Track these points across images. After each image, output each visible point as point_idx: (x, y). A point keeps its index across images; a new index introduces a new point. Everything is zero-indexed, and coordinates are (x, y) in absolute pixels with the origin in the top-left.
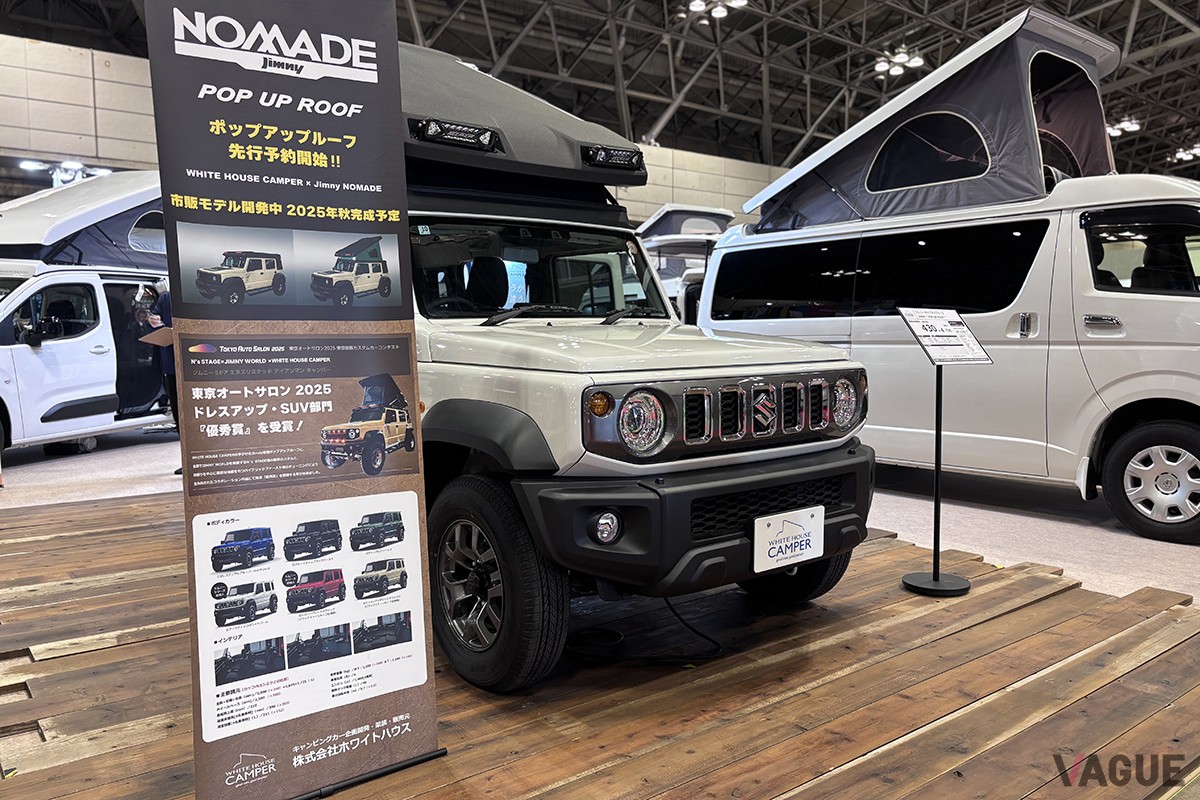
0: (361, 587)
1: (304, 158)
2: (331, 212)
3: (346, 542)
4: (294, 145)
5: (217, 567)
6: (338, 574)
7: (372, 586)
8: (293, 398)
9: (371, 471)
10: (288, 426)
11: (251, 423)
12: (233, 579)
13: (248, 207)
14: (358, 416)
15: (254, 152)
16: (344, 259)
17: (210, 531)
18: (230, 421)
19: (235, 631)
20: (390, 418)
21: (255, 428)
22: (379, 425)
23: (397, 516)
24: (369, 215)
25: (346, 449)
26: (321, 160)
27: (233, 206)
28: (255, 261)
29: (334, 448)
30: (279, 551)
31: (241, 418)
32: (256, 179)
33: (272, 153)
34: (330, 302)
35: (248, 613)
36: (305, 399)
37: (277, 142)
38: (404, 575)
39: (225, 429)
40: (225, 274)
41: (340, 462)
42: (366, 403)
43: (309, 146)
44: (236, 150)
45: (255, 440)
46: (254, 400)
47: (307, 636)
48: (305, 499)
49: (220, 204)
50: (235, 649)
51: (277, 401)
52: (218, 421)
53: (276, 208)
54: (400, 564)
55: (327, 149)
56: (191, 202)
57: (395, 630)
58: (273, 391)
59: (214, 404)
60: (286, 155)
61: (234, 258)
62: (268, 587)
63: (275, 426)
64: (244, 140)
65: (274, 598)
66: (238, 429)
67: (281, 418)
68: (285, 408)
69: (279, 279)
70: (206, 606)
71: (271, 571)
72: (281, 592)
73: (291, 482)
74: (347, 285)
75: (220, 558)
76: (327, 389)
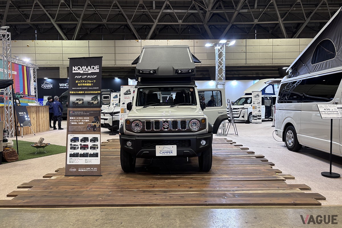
0: (91, 148)
1: (88, 84)
2: (91, 92)
3: (89, 141)
4: (86, 83)
5: (71, 142)
6: (88, 145)
7: (93, 148)
8: (83, 119)
9: (94, 131)
10: (83, 123)
11: (78, 122)
12: (73, 144)
13: (80, 92)
14: (93, 122)
15: (81, 84)
16: (92, 99)
17: (71, 137)
18: (75, 122)
19: (73, 150)
20: (97, 123)
21: (78, 123)
22: (96, 124)
23: (97, 138)
24: (97, 92)
25: (91, 127)
26: (90, 85)
27: (78, 92)
28: (80, 100)
29: (89, 127)
30: (80, 141)
31: (76, 122)
32: (81, 88)
33: (83, 84)
34: (90, 105)
35: (75, 148)
36: (85, 119)
37: (84, 83)
38: (98, 147)
39: (74, 123)
40: (76, 102)
41: (89, 129)
42: (94, 120)
43: (89, 83)
44: (79, 85)
45: (78, 125)
46: (78, 119)
47: (82, 153)
48: (84, 134)
49: (76, 92)
50: (72, 153)
51: (81, 120)
52: (73, 122)
53: (83, 92)
54: (97, 145)
55: (91, 83)
56: (73, 92)
57: (96, 155)
58: (81, 118)
59: (73, 120)
60: (85, 84)
61: (77, 100)
62: (78, 145)
63: (81, 123)
64: (80, 83)
65: (78, 147)
66: (76, 123)
67: (82, 122)
68: (82, 121)
69: (83, 102)
70: (69, 147)
71: (78, 143)
72: (79, 146)
73: (82, 131)
74: (93, 103)
75: (72, 140)
76: (88, 118)
